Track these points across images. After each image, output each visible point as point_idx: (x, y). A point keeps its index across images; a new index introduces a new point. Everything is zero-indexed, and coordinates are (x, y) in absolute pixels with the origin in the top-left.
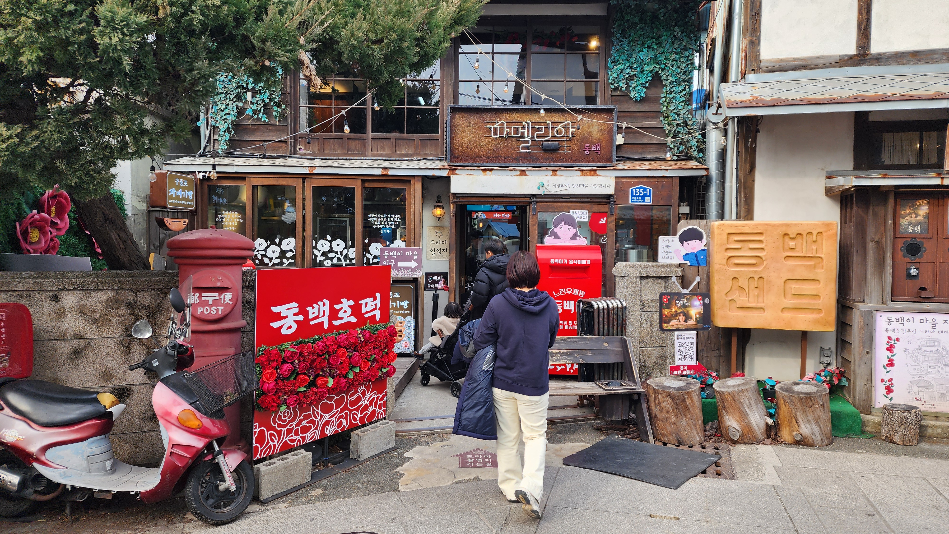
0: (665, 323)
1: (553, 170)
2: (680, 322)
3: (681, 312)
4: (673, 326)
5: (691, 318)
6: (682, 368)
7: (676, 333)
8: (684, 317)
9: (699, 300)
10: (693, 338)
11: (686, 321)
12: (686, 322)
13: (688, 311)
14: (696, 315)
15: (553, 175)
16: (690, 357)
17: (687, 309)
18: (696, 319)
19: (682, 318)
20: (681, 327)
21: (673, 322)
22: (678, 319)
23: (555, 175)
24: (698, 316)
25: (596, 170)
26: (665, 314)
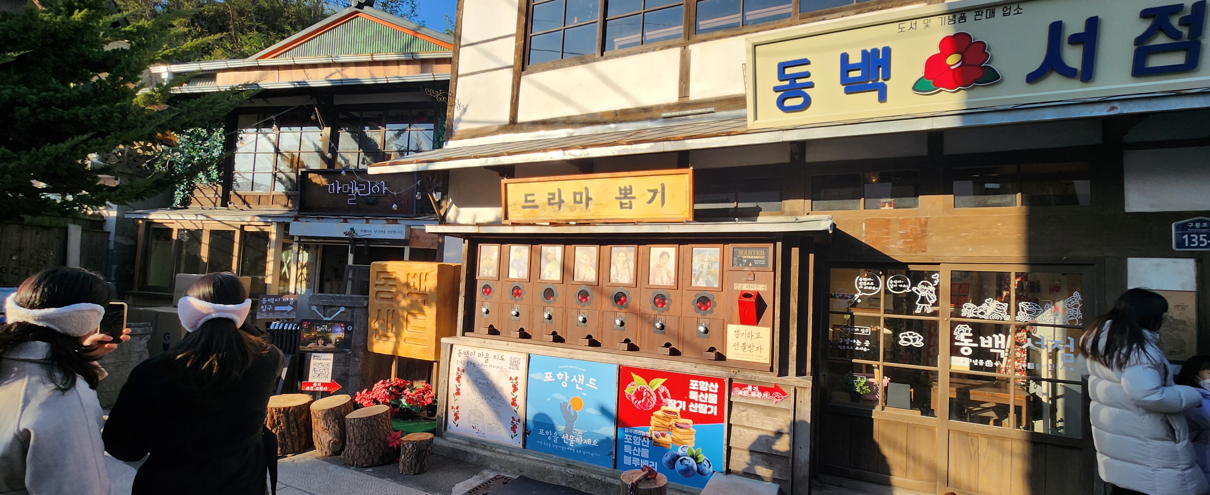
0: (302, 345)
1: (366, 219)
2: (318, 345)
3: (320, 337)
4: (310, 348)
5: (331, 342)
6: (315, 385)
7: (313, 354)
8: (323, 341)
9: (341, 327)
10: (330, 359)
11: (325, 344)
12: (325, 346)
13: (328, 336)
14: (336, 340)
15: (366, 223)
16: (325, 375)
17: (329, 334)
18: (336, 343)
19: (321, 341)
20: (318, 349)
21: (311, 345)
22: (317, 342)
23: (368, 223)
24: (338, 341)
25: (397, 220)
26: (303, 337)
